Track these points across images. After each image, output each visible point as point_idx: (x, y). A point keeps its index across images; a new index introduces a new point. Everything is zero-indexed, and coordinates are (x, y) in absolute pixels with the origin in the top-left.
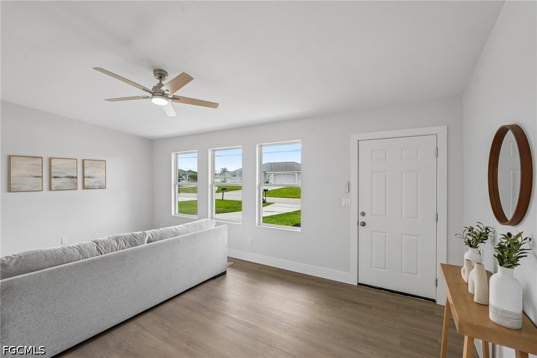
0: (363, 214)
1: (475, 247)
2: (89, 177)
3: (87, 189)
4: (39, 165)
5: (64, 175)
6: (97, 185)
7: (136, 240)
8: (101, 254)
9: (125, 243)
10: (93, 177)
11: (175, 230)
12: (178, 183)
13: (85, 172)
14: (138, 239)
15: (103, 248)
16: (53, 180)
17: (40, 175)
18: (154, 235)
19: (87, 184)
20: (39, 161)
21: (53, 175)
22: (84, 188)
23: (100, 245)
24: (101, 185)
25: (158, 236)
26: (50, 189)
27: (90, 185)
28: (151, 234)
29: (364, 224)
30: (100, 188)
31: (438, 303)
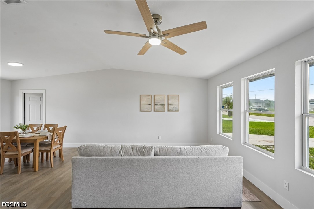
2: (170, 105)
4: (150, 99)
5: (160, 104)
6: (174, 109)
7: (144, 152)
8: (122, 156)
9: (137, 152)
10: (172, 105)
11: (179, 150)
14: (145, 151)
15: (123, 152)
16: (155, 106)
17: (150, 103)
18: (161, 150)
19: (169, 108)
20: (150, 97)
21: (155, 104)
22: (169, 111)
23: (123, 149)
24: (176, 109)
25: (164, 152)
26: (154, 111)
27: (171, 109)
28: (159, 149)
30: (176, 111)
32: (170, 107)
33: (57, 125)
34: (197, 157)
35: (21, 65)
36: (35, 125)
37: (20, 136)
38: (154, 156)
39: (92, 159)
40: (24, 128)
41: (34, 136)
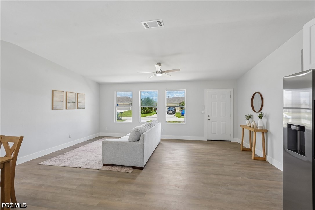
0: (209, 116)
1: (248, 119)
2: (79, 103)
3: (79, 109)
4: (63, 96)
5: (71, 101)
12: (117, 106)
13: (78, 100)
16: (67, 103)
17: (63, 101)
19: (78, 106)
26: (66, 109)
29: (209, 120)
30: (83, 108)
31: (231, 141)
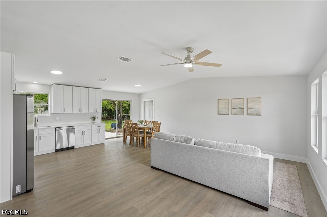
2: (250, 108)
4: (227, 102)
5: (238, 107)
6: (255, 113)
7: (187, 140)
8: (174, 141)
9: (183, 140)
10: (252, 108)
11: (211, 144)
13: (248, 105)
16: (233, 109)
17: (228, 107)
20: (227, 101)
21: (233, 107)
22: (248, 114)
23: (176, 137)
26: (232, 114)
27: (251, 112)
32: (250, 111)
33: (158, 122)
34: (223, 151)
35: (140, 85)
36: (148, 121)
37: (138, 126)
38: (195, 145)
39: (159, 140)
40: (141, 122)
41: (145, 127)
